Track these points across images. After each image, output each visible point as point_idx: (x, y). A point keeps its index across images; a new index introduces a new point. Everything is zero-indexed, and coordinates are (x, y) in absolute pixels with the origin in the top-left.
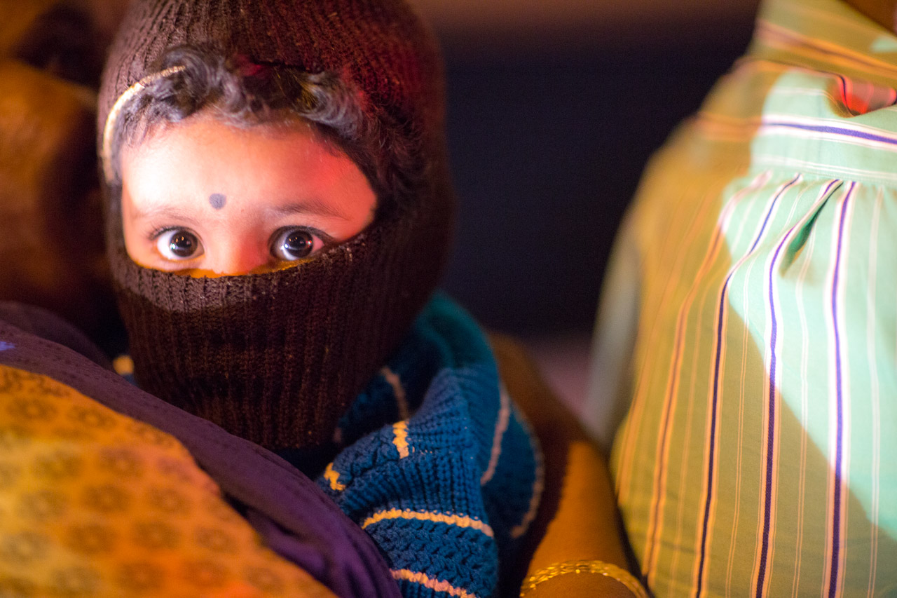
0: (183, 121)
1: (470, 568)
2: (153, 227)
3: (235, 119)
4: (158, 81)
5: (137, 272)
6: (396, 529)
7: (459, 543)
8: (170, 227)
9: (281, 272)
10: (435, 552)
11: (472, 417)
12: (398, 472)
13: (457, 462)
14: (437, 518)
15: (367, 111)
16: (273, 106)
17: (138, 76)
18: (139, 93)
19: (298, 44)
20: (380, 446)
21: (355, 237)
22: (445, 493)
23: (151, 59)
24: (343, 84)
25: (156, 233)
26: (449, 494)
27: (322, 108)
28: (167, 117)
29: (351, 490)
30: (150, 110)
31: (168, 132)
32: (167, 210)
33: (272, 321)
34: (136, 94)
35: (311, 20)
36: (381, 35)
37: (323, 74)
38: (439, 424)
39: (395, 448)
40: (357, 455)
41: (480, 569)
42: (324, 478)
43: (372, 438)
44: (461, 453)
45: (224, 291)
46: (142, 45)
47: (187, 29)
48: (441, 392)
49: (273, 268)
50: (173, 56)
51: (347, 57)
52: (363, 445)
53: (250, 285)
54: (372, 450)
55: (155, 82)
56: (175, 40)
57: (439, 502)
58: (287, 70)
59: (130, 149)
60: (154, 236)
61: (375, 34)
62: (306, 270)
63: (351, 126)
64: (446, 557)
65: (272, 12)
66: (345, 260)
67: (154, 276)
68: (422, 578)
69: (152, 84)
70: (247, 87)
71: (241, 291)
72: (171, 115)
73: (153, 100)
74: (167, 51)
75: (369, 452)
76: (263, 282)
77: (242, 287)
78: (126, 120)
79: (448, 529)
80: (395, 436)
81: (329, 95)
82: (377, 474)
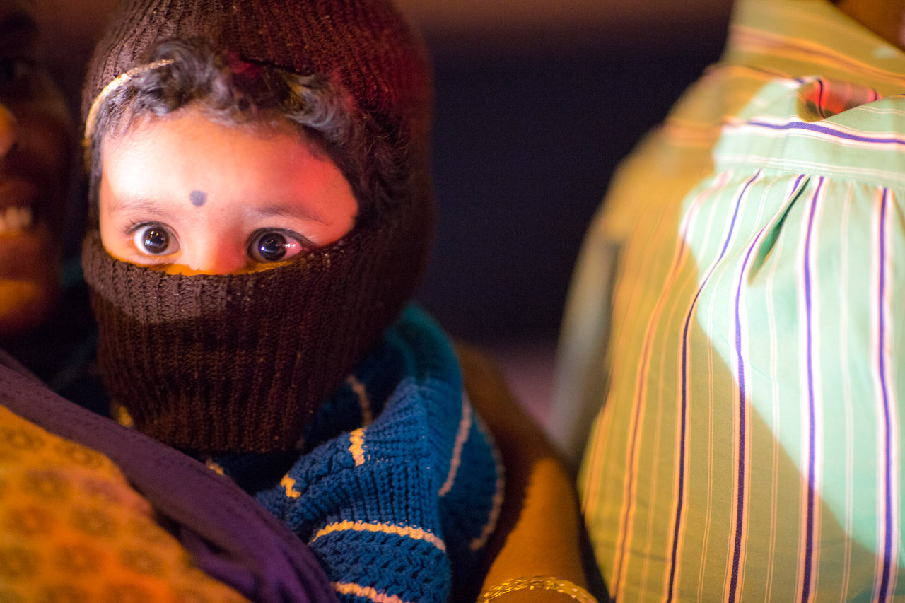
0: (169, 115)
1: (421, 582)
2: (131, 222)
3: (221, 116)
4: (145, 73)
5: (111, 265)
6: (346, 541)
7: (411, 556)
8: (147, 222)
9: (257, 274)
10: (385, 566)
11: (431, 427)
12: (352, 479)
13: (413, 471)
14: (389, 529)
15: (355, 117)
16: (260, 105)
17: (126, 66)
18: (125, 84)
19: (289, 45)
20: (336, 453)
21: (335, 243)
22: (400, 502)
23: (140, 50)
24: (332, 88)
25: (133, 227)
26: (403, 505)
27: (310, 112)
28: (152, 111)
29: (305, 498)
30: (135, 102)
31: (152, 125)
32: (147, 206)
33: (244, 323)
34: (122, 84)
35: (304, 21)
36: (373, 41)
37: (312, 77)
38: (396, 433)
39: (351, 455)
40: (313, 462)
41: (431, 583)
42: (281, 486)
43: (328, 445)
44: (418, 463)
45: (198, 290)
46: (131, 36)
47: (178, 23)
48: (401, 400)
49: (250, 270)
50: (163, 49)
51: (337, 61)
52: (320, 453)
53: (225, 285)
54: (328, 457)
55: (143, 75)
56: (165, 33)
57: (393, 513)
58: (275, 70)
59: (113, 141)
60: (131, 230)
61: (367, 39)
62: (283, 273)
63: (337, 131)
64: (396, 571)
65: (265, 11)
66: (322, 266)
67: (128, 270)
68: (370, 593)
69: (139, 76)
70: (236, 85)
71: (216, 290)
72: (156, 108)
73: (139, 92)
74: (157, 43)
75: (325, 459)
76: (239, 283)
77: (216, 287)
78: (111, 110)
79: (400, 541)
80: (351, 444)
81: (318, 98)
82: (332, 481)
